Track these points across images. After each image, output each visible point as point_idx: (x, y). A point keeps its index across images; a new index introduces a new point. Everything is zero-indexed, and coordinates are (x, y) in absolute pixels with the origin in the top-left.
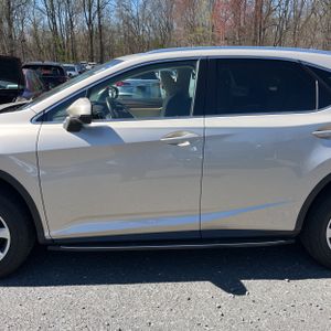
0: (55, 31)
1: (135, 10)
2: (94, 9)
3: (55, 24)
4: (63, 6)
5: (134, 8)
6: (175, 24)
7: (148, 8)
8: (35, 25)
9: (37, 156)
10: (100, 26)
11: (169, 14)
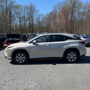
0: (21, 26)
1: (41, 20)
2: (31, 20)
3: (21, 24)
4: (23, 20)
5: (41, 19)
6: (51, 23)
7: (44, 19)
8: (16, 24)
9: (29, 47)
10: (32, 24)
11: (49, 20)
